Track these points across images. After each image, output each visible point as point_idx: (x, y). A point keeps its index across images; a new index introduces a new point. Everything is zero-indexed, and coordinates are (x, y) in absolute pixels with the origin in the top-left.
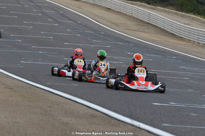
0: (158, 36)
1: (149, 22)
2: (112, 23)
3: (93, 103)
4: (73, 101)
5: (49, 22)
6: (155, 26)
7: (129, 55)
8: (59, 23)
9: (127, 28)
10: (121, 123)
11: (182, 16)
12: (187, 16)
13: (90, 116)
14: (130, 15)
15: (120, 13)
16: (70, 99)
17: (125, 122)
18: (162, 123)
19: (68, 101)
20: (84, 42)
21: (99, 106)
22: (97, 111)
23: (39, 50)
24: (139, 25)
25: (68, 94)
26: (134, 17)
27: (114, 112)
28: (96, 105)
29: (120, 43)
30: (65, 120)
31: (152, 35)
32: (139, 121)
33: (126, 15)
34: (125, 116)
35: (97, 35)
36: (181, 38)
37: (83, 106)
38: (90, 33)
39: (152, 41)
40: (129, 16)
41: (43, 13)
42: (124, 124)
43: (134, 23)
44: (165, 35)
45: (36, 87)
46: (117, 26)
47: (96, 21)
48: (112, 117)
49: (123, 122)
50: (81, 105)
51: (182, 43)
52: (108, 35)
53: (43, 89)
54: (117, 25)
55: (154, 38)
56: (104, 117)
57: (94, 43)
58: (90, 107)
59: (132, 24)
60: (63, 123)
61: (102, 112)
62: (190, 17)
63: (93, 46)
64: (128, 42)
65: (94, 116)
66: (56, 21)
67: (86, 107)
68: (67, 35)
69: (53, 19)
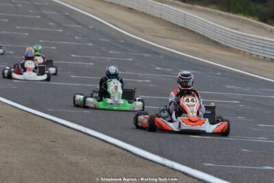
0: (197, 45)
1: (184, 26)
2: (135, 27)
3: (110, 136)
4: (84, 133)
5: (51, 27)
6: (192, 31)
7: (157, 70)
8: (64, 28)
9: (154, 34)
10: (149, 163)
11: (229, 18)
12: (235, 18)
13: (107, 153)
14: (159, 16)
15: (146, 14)
16: (80, 131)
17: (154, 162)
18: (203, 162)
19: (77, 133)
20: (98, 54)
21: (119, 139)
22: (117, 146)
24: (171, 30)
25: (77, 124)
26: (164, 20)
27: (139, 147)
29: (146, 55)
30: (74, 159)
32: (171, 160)
33: (153, 17)
34: (153, 153)
35: (116, 44)
36: (227, 48)
37: (96, 140)
38: (105, 42)
40: (157, 18)
41: (43, 15)
42: (152, 163)
43: (164, 28)
44: (205, 44)
45: (34, 114)
46: (142, 32)
47: (114, 25)
48: (136, 155)
49: (151, 160)
50: (94, 139)
51: (228, 54)
52: (131, 45)
53: (43, 117)
54: (141, 30)
55: (191, 48)
56: (125, 155)
57: (111, 55)
58: (106, 142)
59: (161, 30)
60: (71, 163)
61: (122, 148)
62: (239, 19)
63: (109, 59)
64: (157, 53)
65: (112, 154)
66: (60, 26)
67: (100, 141)
68: (75, 45)
69: (55, 22)
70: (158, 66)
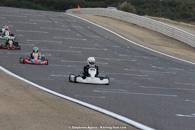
0: (182, 50)
1: (172, 37)
2: (138, 38)
3: (119, 114)
4: (101, 112)
5: (78, 37)
6: (178, 40)
7: (153, 68)
8: (88, 38)
9: (152, 43)
14: (155, 30)
15: (145, 28)
16: (98, 111)
19: (96, 112)
20: (111, 56)
21: (126, 117)
22: (124, 122)
23: (68, 64)
24: (163, 40)
25: (96, 106)
26: (159, 33)
28: (123, 116)
29: (145, 57)
31: (176, 49)
33: (151, 30)
35: (123, 49)
37: (110, 117)
38: (116, 48)
39: (176, 55)
40: (153, 31)
41: (72, 29)
43: (158, 38)
45: (66, 99)
46: (143, 41)
47: (122, 36)
50: (108, 117)
52: (134, 50)
53: (72, 101)
54: (141, 39)
55: (178, 53)
57: (121, 58)
58: (117, 119)
59: (156, 39)
63: (119, 60)
64: (153, 56)
66: (84, 37)
67: (112, 118)
68: (95, 50)
69: (81, 34)
70: (154, 65)
